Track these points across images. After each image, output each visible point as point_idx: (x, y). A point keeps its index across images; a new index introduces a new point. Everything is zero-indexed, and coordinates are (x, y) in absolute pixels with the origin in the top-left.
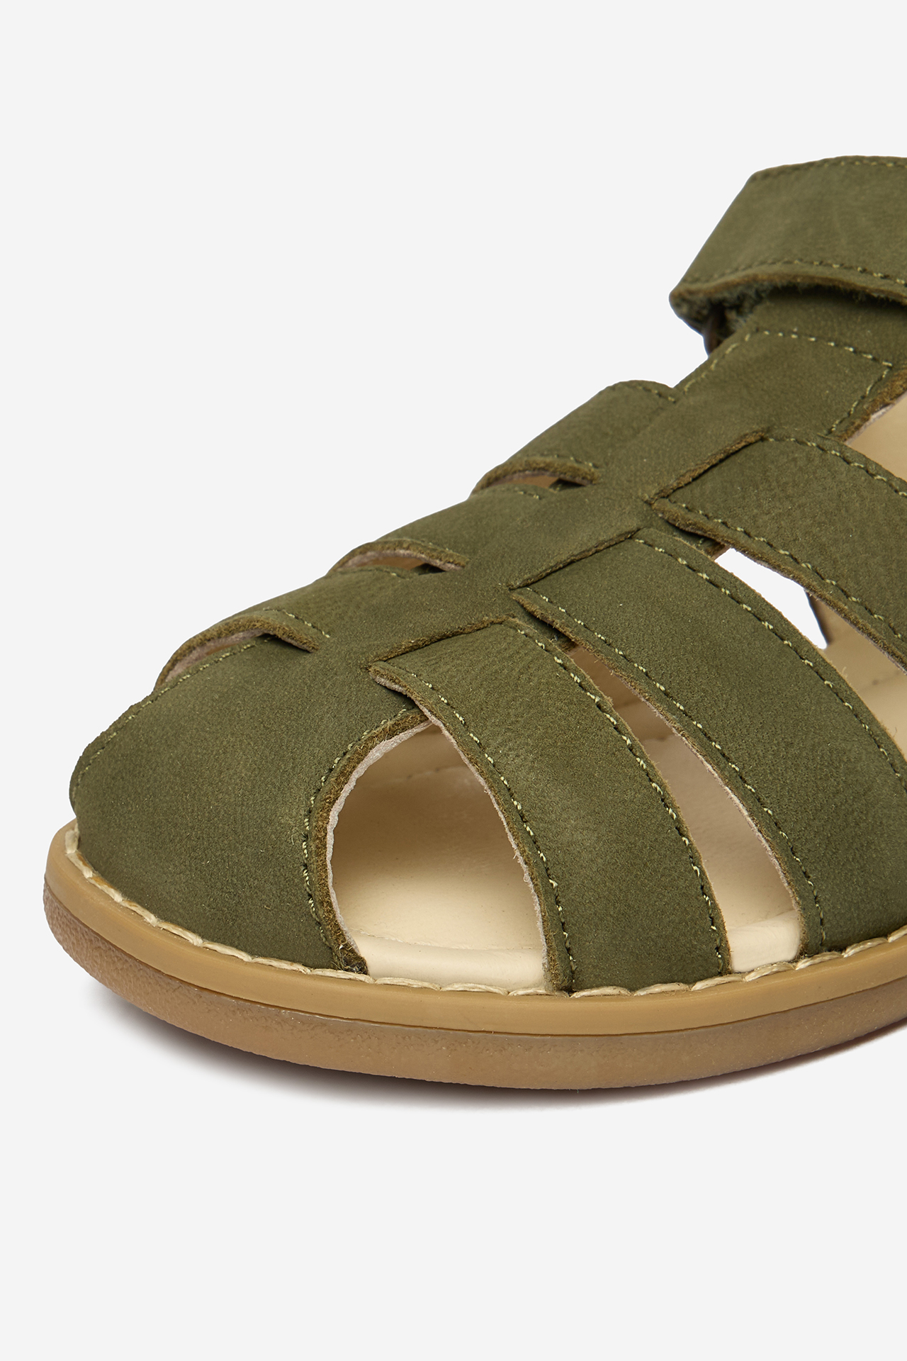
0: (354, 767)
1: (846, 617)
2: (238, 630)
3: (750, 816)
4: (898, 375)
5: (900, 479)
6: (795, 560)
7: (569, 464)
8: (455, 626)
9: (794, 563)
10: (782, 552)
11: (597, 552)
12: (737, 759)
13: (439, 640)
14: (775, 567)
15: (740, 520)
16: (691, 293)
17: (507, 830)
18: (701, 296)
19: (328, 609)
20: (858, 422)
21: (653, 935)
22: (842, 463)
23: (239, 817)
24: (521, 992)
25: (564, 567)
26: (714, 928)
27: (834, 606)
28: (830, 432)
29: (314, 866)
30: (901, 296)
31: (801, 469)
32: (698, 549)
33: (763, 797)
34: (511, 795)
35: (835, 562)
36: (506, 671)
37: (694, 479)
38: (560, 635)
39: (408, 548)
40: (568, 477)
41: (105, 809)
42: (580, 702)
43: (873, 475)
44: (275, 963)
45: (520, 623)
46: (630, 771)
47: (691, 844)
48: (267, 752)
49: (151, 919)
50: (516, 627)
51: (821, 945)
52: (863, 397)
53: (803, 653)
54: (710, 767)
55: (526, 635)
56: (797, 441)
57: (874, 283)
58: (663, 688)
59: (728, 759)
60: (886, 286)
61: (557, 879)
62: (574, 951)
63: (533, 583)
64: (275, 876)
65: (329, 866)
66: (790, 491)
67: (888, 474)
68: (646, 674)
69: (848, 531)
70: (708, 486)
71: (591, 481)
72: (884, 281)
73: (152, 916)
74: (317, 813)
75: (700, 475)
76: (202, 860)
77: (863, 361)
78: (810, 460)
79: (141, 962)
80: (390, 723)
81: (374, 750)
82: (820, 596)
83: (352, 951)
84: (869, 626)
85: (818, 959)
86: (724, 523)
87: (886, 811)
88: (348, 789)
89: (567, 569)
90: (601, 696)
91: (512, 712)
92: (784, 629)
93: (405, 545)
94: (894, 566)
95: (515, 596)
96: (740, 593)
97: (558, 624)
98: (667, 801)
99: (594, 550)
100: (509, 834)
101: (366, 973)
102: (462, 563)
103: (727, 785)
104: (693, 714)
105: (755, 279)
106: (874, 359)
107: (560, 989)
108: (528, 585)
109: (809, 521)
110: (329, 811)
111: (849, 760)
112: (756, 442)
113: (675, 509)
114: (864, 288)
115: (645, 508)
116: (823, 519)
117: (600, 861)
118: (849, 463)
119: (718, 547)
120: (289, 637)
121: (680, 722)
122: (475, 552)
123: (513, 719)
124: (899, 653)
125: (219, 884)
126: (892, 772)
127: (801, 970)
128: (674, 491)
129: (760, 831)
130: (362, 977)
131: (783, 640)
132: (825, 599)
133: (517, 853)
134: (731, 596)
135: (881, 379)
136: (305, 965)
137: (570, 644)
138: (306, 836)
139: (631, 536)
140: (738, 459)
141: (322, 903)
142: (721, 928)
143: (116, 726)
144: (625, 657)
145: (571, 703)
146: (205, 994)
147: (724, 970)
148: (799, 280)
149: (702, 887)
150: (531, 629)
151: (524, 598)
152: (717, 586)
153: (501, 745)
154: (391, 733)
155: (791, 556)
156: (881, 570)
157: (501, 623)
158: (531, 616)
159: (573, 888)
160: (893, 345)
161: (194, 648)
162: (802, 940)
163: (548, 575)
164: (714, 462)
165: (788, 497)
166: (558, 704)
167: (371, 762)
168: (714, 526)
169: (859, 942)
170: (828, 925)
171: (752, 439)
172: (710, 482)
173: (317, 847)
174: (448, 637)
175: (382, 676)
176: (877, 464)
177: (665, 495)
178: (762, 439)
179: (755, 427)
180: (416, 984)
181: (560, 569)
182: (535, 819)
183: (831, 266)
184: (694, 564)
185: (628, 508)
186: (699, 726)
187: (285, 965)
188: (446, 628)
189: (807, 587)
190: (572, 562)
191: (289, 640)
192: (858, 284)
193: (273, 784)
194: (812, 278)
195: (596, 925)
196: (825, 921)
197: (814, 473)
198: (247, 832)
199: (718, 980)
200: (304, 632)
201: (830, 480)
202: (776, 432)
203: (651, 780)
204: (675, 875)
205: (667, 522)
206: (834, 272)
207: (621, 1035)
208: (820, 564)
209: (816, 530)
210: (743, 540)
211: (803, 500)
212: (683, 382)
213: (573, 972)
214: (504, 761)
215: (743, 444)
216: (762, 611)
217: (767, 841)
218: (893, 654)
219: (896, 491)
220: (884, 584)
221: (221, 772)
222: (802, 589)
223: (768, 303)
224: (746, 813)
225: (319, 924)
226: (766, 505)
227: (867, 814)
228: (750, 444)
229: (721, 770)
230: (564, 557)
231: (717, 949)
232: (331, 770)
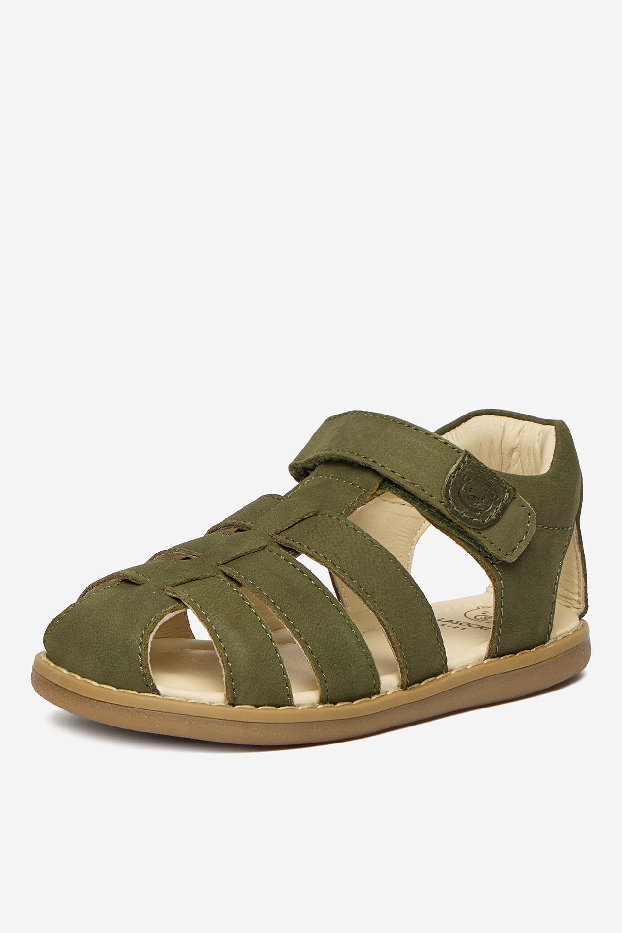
0: (159, 621)
1: (343, 580)
2: (113, 578)
3: (302, 648)
4: (368, 494)
5: (366, 533)
6: (325, 558)
7: (242, 522)
8: (197, 576)
9: (325, 559)
10: (321, 555)
11: (250, 553)
12: (299, 628)
13: (190, 581)
14: (318, 560)
15: (306, 543)
16: (296, 464)
17: (214, 645)
18: (300, 465)
19: (148, 570)
20: (352, 510)
21: (265, 687)
22: (345, 525)
23: (115, 638)
24: (216, 704)
25: (238, 558)
26: (287, 688)
27: (338, 576)
28: (341, 513)
29: (143, 654)
30: (371, 466)
31: (330, 526)
32: (290, 554)
33: (307, 642)
34: (216, 632)
35: (340, 560)
36: (215, 591)
37: (289, 528)
38: (235, 581)
39: (178, 551)
40: (241, 528)
41: (61, 640)
42: (242, 604)
43: (356, 531)
44: (126, 691)
45: (221, 576)
46: (259, 629)
47: (280, 656)
48: (126, 616)
49: (79, 678)
50: (219, 578)
51: (327, 700)
52: (354, 501)
53: (325, 593)
54: (288, 630)
55: (223, 580)
56: (329, 516)
57: (361, 460)
58: (273, 601)
59: (295, 627)
60: (365, 461)
61: (231, 663)
62: (236, 690)
63: (226, 563)
64: (128, 658)
65: (149, 654)
66: (325, 534)
67: (362, 531)
68: (267, 596)
69: (346, 549)
70: (294, 531)
71: (250, 529)
72: (364, 459)
73: (79, 677)
74: (145, 636)
75: (291, 526)
76: (100, 654)
77: (355, 488)
78: (333, 523)
79: (74, 693)
80: (172, 607)
81: (166, 616)
82: (334, 572)
83: (155, 686)
84: (351, 584)
85: (325, 705)
86: (300, 544)
87: (353, 652)
88: (157, 628)
89: (239, 559)
90: (250, 602)
91: (217, 605)
92: (319, 584)
93: (177, 550)
94: (362, 563)
95: (219, 567)
96: (304, 570)
97: (235, 577)
98: (272, 640)
99: (249, 552)
100: (215, 646)
101: (160, 695)
102: (200, 556)
103: (294, 636)
104: (283, 610)
105: (318, 456)
106: (359, 488)
107: (230, 704)
108: (224, 564)
109: (331, 545)
110: (150, 635)
111: (340, 632)
112: (313, 515)
113: (281, 538)
114: (357, 461)
115: (270, 538)
116: (337, 544)
117: (247, 658)
118: (348, 525)
119: (297, 553)
120: (133, 579)
121: (278, 613)
122: (204, 552)
123: (218, 607)
124: (362, 595)
125: (106, 663)
126: (356, 639)
127: (319, 708)
128: (281, 532)
129: (305, 654)
130: (158, 696)
131: (318, 588)
132: (335, 573)
133: (217, 653)
134: (300, 571)
135: (361, 495)
136: (138, 692)
137: (240, 585)
138: (141, 644)
139: (264, 548)
140: (307, 521)
141: (146, 668)
142: (290, 687)
143: (65, 611)
144: (259, 589)
145: (239, 603)
146: (99, 702)
147: (290, 703)
148: (333, 457)
149: (284, 672)
150: (225, 579)
151: (223, 568)
152: (295, 567)
153: (213, 615)
154: (173, 611)
155: (324, 557)
156: (357, 564)
157: (214, 576)
158: (225, 574)
159: (237, 667)
160: (367, 483)
161: (94, 586)
162: (320, 697)
163: (232, 560)
164: (297, 522)
165: (324, 536)
166: (234, 603)
167: (165, 621)
168: (296, 545)
169: (342, 702)
170: (330, 692)
171: (311, 514)
172: (295, 529)
173: (145, 647)
174: (194, 580)
175: (169, 592)
176: (358, 527)
177: (278, 533)
178: (316, 515)
179: (313, 510)
180: (178, 699)
181: (236, 558)
182: (225, 641)
183: (345, 452)
184: (286, 559)
185: (263, 538)
186: (285, 615)
187: (130, 692)
188: (193, 577)
189: (329, 568)
190: (241, 556)
191: (133, 581)
192: (355, 459)
193: (129, 627)
194: (338, 456)
195: (244, 681)
196: (329, 690)
197: (334, 528)
198: (118, 643)
199: (288, 707)
200: (140, 577)
201: (340, 531)
202: (321, 512)
203: (267, 632)
204: (274, 666)
205: (278, 543)
206: (346, 454)
207: (251, 722)
208: (335, 560)
209: (334, 548)
210: (306, 550)
211: (330, 537)
212: (288, 494)
213: (235, 698)
214: (214, 621)
215: (308, 516)
216: (311, 577)
217: (308, 658)
218: (359, 595)
219: (365, 537)
220: (358, 570)
221: (109, 623)
222: (327, 569)
223: (322, 465)
224: (301, 647)
225: (144, 676)
226: (316, 538)
227: (346, 653)
228: (311, 516)
229: (292, 631)
230: (238, 554)
231: (288, 695)
232: (150, 622)
